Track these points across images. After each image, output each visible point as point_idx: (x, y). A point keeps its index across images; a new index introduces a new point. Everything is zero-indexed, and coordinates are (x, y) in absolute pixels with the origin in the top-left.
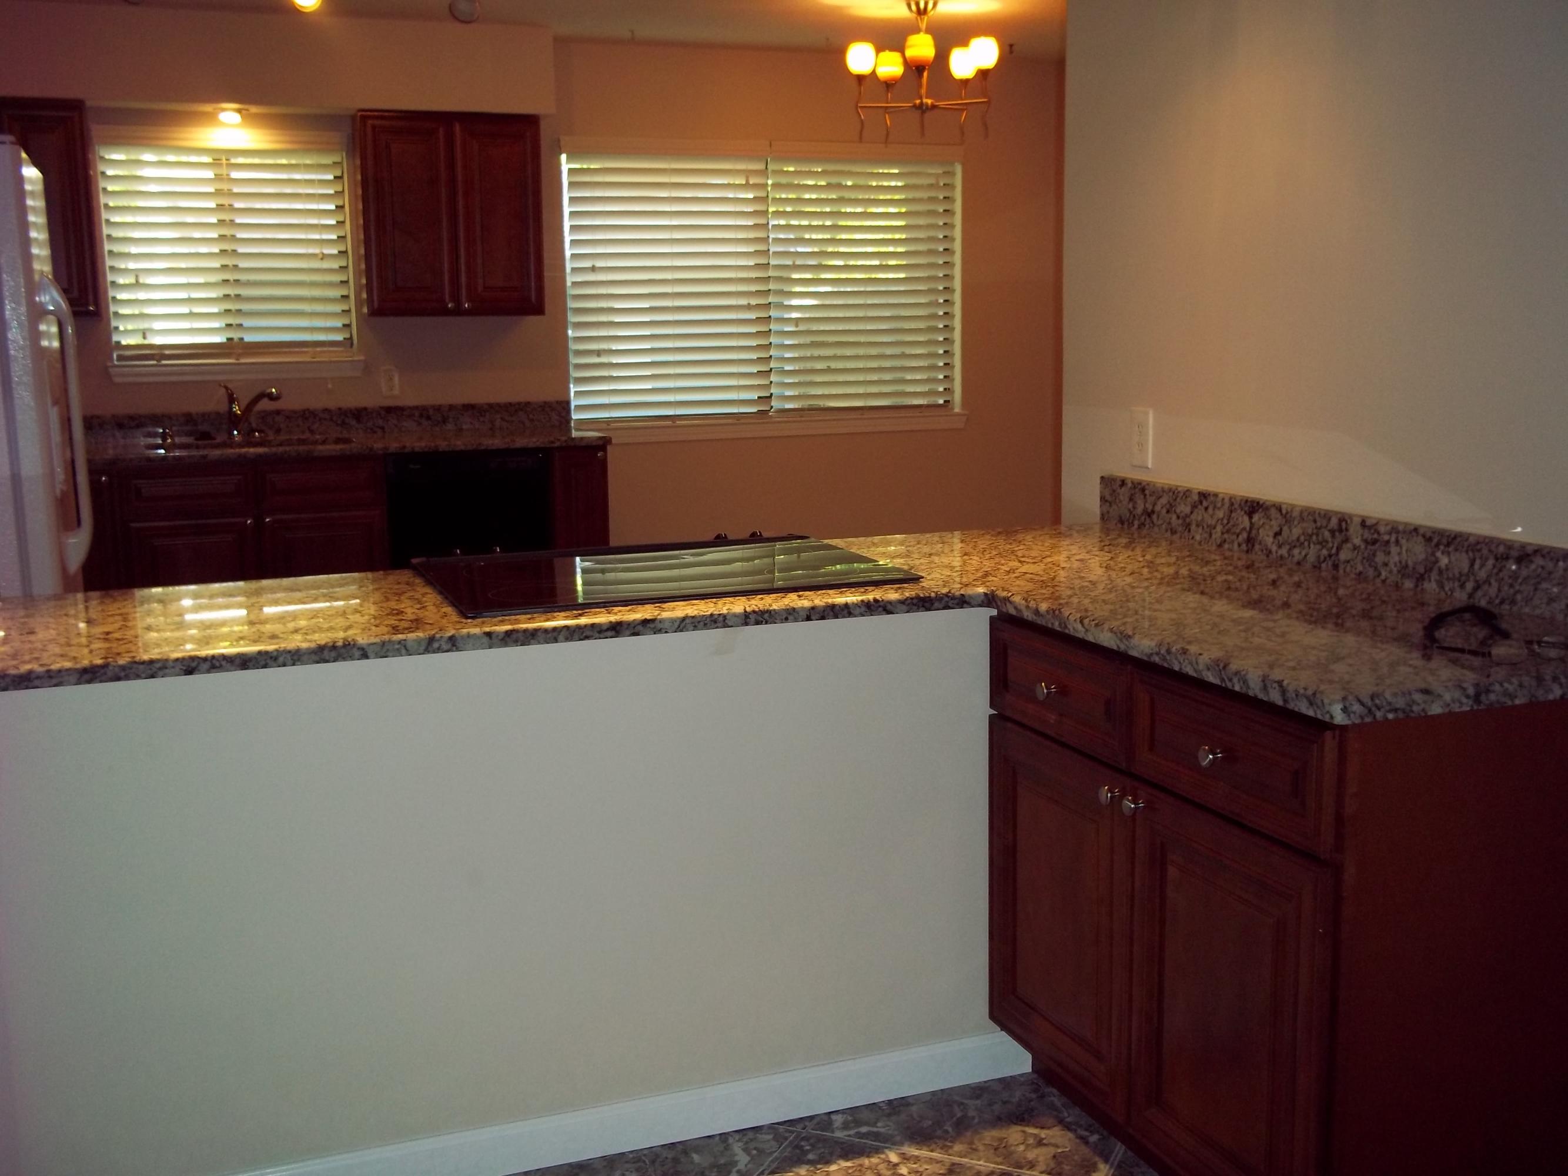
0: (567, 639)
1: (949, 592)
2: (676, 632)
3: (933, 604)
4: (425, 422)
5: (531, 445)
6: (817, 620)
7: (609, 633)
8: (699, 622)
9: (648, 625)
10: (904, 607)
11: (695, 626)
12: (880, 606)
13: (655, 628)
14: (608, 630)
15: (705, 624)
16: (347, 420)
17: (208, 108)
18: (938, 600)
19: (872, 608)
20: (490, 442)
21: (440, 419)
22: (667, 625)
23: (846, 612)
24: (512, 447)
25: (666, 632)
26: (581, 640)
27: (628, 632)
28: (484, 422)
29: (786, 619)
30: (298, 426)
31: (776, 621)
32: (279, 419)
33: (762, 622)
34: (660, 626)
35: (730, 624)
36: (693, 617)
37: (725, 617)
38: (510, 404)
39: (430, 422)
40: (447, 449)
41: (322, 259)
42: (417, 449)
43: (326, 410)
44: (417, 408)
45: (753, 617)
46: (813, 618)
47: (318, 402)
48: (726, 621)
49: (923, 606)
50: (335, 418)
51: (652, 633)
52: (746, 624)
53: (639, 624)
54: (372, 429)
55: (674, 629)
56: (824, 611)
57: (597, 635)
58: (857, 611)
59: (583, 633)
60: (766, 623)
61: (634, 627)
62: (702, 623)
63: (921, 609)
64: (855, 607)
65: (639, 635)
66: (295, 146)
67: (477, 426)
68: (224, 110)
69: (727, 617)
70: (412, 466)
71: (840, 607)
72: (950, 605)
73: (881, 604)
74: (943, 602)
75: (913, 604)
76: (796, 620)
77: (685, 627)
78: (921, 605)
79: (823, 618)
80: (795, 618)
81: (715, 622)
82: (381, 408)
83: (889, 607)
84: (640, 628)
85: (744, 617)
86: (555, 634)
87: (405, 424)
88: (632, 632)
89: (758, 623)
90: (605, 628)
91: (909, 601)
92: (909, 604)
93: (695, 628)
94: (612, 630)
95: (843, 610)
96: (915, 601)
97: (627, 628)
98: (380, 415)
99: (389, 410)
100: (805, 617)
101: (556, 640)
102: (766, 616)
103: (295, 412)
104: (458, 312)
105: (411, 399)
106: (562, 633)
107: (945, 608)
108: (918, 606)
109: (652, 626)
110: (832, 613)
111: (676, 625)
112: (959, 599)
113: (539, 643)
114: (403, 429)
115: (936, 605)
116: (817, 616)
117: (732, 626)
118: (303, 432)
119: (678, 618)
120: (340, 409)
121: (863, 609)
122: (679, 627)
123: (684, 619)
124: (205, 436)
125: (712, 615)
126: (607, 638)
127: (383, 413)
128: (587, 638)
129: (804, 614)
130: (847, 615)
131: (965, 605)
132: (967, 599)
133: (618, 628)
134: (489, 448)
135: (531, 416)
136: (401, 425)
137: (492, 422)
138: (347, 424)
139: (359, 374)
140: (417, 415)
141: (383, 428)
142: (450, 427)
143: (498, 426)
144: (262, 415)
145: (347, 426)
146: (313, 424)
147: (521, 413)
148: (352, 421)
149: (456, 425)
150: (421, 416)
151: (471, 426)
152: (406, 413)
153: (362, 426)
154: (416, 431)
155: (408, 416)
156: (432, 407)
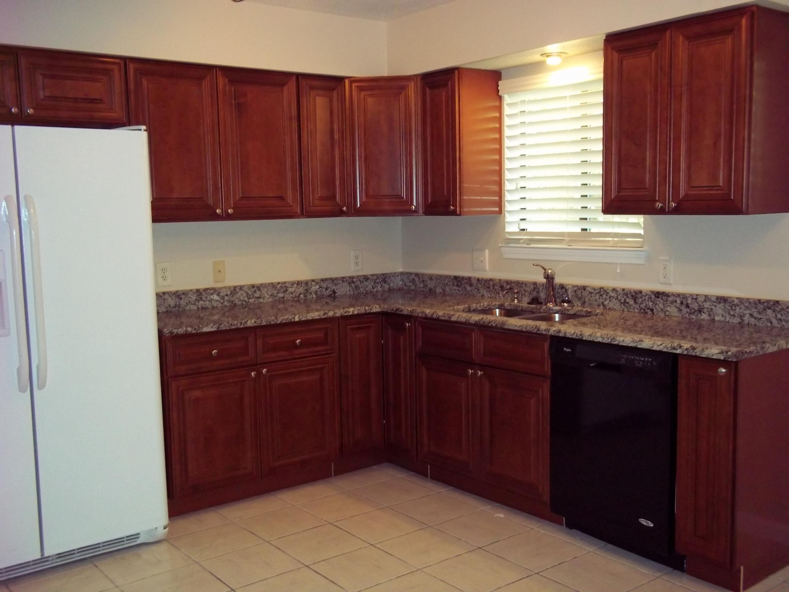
4: (685, 310)
16: (628, 300)
21: (696, 308)
24: (639, 346)
28: (734, 315)
30: (596, 301)
32: (585, 293)
38: (759, 301)
39: (688, 310)
40: (589, 339)
42: (568, 335)
43: (614, 290)
44: (679, 295)
47: (609, 283)
50: (619, 298)
54: (644, 310)
67: (727, 319)
82: (653, 292)
87: (668, 309)
98: (651, 298)
99: (658, 294)
103: (595, 289)
114: (667, 313)
120: (624, 290)
127: (653, 297)
134: (620, 344)
135: (779, 316)
136: (666, 309)
137: (741, 317)
138: (628, 303)
139: (641, 262)
140: (679, 301)
141: (652, 310)
142: (704, 316)
143: (746, 322)
144: (575, 288)
145: (627, 305)
146: (605, 301)
147: (769, 312)
148: (631, 302)
149: (709, 315)
150: (682, 303)
151: (723, 319)
152: (670, 299)
153: (637, 306)
154: (677, 316)
155: (672, 302)
156: (691, 295)
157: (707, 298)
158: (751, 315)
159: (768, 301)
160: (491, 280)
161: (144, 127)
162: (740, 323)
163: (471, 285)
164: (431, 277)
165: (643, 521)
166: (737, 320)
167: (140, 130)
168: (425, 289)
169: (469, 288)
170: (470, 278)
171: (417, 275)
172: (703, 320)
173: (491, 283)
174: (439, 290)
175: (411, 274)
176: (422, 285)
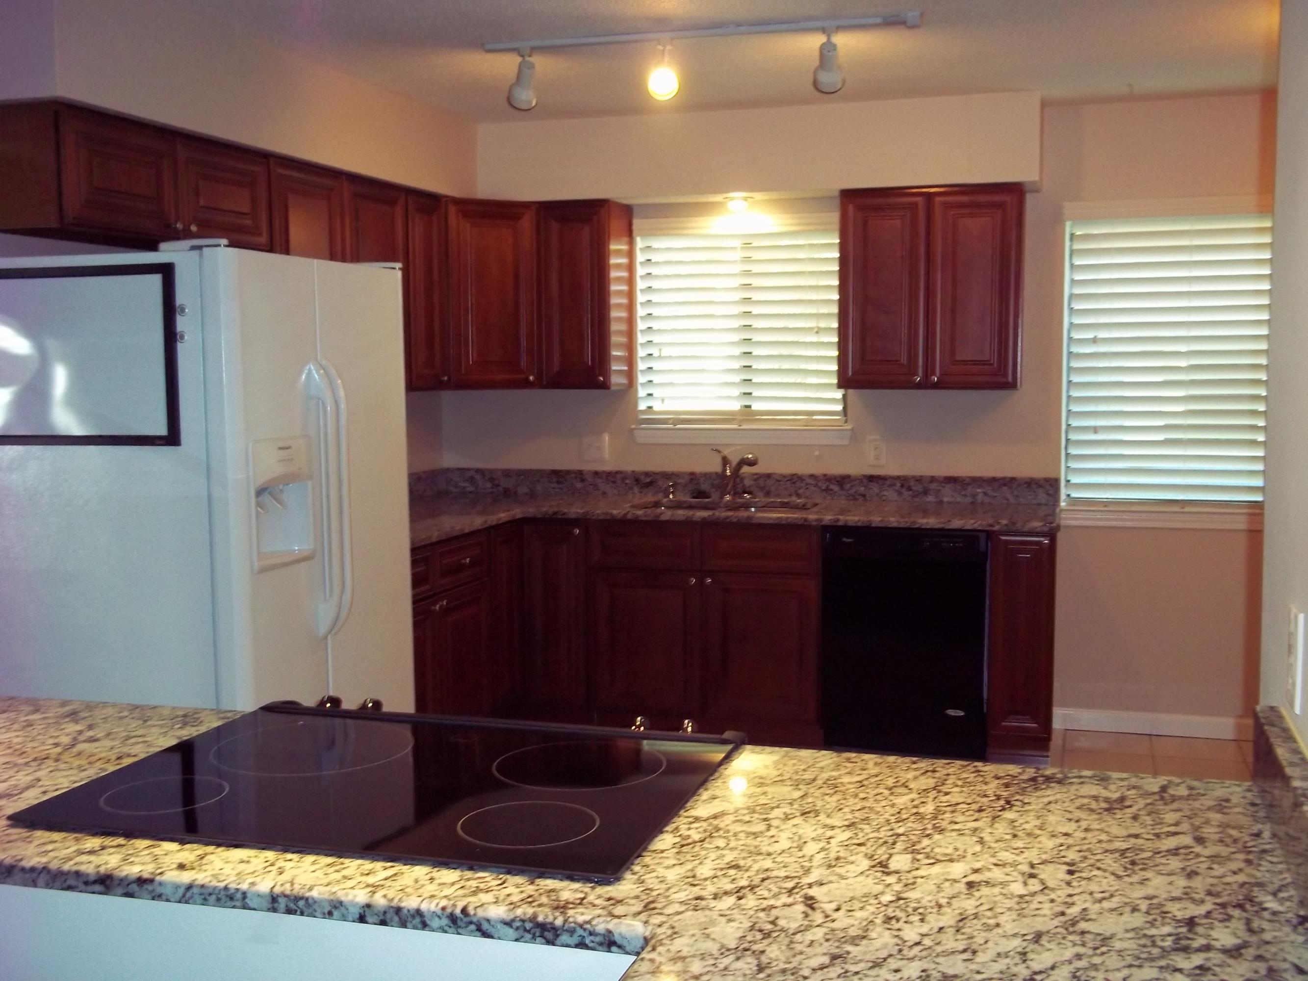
0: (49, 885)
1: (589, 922)
2: (180, 902)
3: (557, 936)
5: (968, 527)
6: (375, 924)
7: (98, 888)
8: (210, 894)
9: (145, 886)
10: (510, 932)
11: (205, 899)
12: (471, 923)
13: (153, 891)
14: (95, 882)
15: (218, 900)
16: (831, 486)
17: (718, 198)
18: (567, 931)
19: (459, 923)
20: (925, 521)
21: (920, 490)
22: (168, 891)
23: (417, 920)
25: (168, 900)
26: (62, 889)
27: (120, 891)
28: (965, 495)
29: (330, 914)
30: (786, 489)
31: (317, 914)
32: (770, 482)
33: (296, 911)
34: (159, 890)
35: (252, 905)
36: (202, 886)
37: (244, 895)
38: (994, 479)
39: (910, 492)
40: (880, 525)
41: (817, 332)
42: (850, 524)
43: (812, 476)
44: (898, 478)
45: (282, 902)
46: (369, 919)
47: (804, 469)
48: (247, 900)
49: (542, 936)
50: (819, 484)
51: (149, 896)
52: (274, 910)
53: (134, 882)
54: (853, 496)
55: (178, 899)
56: (385, 913)
57: (83, 887)
58: (436, 923)
59: (65, 881)
60: (302, 914)
61: (128, 885)
62: (214, 897)
63: (539, 939)
64: (432, 916)
65: (132, 897)
66: (805, 228)
67: (958, 500)
68: (732, 199)
69: (248, 895)
70: (845, 540)
71: (409, 911)
72: (587, 942)
73: (475, 920)
74: (576, 935)
75: (525, 930)
76: (344, 918)
77: (191, 897)
78: (538, 934)
79: (383, 923)
80: (343, 915)
81: (231, 898)
82: (865, 476)
83: (485, 926)
84: (134, 887)
85: (270, 900)
86: (34, 875)
87: (885, 493)
88: (125, 891)
89: (289, 911)
90: (92, 878)
91: (518, 924)
92: (517, 929)
93: (205, 902)
94: (101, 884)
95: (413, 917)
96: (528, 926)
97: (119, 885)
98: (862, 483)
99: (871, 478)
100: (358, 916)
101: (34, 884)
102: (301, 903)
103: (784, 477)
104: (927, 384)
105: (893, 469)
106: (42, 875)
107: (577, 946)
108: (534, 934)
109: (150, 887)
110: (396, 919)
111: (181, 891)
112: (604, 935)
113: (15, 884)
114: (884, 498)
115: (565, 938)
116: (375, 919)
117: (254, 909)
118: (790, 495)
119: (183, 884)
120: (825, 475)
121: (445, 921)
122: (184, 896)
123: (190, 887)
124: (701, 494)
125: (226, 888)
126: (94, 893)
127: (865, 481)
128: (70, 888)
129: (355, 912)
130: (420, 926)
131: (614, 949)
132: (617, 938)
133: (108, 882)
136: (882, 493)
137: (974, 496)
138: (831, 490)
139: (846, 442)
140: (898, 484)
141: (864, 496)
142: (930, 498)
143: (979, 501)
144: (755, 477)
145: (831, 492)
146: (799, 489)
147: (1005, 488)
148: (836, 488)
149: (937, 497)
150: (902, 486)
151: (952, 500)
152: (888, 482)
153: (844, 493)
154: (897, 501)
155: (890, 486)
156: (913, 477)
157: (933, 479)
158: (985, 494)
159: (1003, 479)
160: (617, 472)
161: (398, 265)
162: (972, 503)
163: (583, 480)
164: (507, 473)
165: (951, 712)
166: (969, 499)
167: (394, 268)
168: (495, 490)
169: (579, 485)
170: (580, 472)
171: (478, 471)
172: (929, 502)
173: (618, 476)
174: (523, 490)
175: (468, 470)
176: (489, 485)
